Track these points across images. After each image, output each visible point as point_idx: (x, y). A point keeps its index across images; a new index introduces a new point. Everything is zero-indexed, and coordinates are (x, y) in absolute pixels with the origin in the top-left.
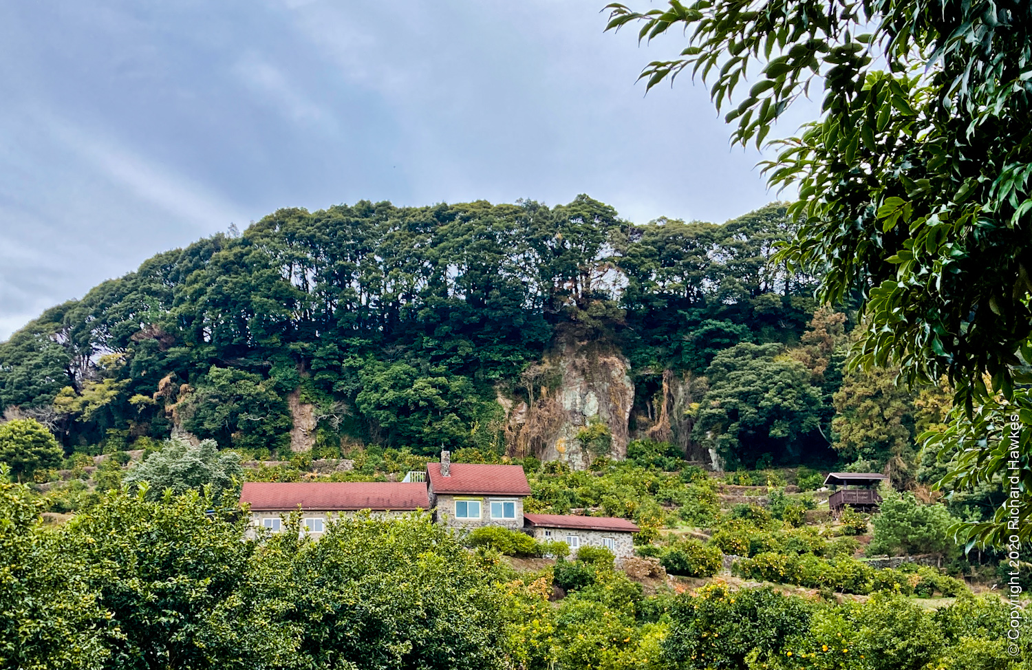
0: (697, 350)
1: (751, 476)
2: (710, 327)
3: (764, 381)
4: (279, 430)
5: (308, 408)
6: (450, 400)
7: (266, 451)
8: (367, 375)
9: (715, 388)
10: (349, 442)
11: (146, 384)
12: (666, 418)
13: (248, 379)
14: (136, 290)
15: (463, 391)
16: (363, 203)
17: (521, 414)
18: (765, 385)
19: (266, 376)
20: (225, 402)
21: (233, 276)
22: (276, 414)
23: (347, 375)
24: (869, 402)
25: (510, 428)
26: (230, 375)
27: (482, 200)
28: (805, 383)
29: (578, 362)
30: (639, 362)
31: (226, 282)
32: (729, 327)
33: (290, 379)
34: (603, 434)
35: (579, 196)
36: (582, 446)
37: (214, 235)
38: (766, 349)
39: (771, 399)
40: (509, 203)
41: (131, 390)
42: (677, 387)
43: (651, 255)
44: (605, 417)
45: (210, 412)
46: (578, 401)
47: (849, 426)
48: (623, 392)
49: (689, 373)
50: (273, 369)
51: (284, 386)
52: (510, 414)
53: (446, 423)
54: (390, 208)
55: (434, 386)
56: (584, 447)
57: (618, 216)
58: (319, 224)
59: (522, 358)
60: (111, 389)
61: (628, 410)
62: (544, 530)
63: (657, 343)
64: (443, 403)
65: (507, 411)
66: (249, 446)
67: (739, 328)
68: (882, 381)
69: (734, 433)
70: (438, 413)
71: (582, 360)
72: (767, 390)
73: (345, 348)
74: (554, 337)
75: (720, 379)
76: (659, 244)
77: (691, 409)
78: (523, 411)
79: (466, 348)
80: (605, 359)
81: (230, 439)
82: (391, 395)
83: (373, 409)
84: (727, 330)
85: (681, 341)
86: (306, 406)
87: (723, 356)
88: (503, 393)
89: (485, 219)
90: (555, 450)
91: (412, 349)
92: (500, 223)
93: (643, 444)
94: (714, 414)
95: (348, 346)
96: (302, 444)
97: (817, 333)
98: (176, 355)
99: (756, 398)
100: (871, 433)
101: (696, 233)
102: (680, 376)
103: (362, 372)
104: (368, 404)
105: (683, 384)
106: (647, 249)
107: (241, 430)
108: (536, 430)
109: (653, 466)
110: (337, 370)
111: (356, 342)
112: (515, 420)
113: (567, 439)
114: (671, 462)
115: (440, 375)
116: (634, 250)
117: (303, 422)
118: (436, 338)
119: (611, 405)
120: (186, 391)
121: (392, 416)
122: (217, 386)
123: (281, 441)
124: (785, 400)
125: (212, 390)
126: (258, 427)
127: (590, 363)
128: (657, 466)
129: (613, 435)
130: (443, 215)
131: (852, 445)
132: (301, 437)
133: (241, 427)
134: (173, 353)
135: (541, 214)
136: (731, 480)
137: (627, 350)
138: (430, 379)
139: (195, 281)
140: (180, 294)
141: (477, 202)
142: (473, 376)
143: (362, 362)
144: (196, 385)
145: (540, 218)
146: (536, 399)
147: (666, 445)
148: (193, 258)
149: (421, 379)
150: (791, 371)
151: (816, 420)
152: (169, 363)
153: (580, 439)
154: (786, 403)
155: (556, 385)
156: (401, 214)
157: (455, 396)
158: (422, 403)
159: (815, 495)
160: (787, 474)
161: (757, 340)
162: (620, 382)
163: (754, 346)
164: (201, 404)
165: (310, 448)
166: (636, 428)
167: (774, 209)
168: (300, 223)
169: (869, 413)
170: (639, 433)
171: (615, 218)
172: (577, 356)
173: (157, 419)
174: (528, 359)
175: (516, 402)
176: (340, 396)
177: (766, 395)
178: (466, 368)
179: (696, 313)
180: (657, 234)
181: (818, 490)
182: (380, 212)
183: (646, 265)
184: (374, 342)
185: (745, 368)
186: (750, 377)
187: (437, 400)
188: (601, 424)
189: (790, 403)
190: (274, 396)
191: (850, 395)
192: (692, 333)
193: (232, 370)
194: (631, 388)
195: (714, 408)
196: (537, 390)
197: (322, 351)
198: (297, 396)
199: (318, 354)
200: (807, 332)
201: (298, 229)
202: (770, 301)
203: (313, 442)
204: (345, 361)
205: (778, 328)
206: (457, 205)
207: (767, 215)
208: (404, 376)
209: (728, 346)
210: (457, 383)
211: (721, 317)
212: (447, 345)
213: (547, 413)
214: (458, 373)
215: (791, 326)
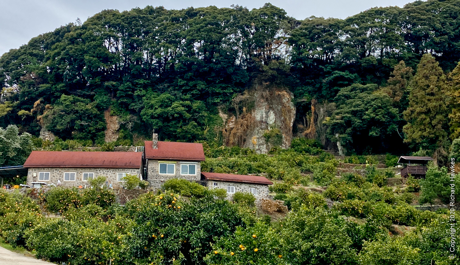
0: (330, 88)
1: (359, 159)
2: (337, 75)
3: (366, 104)
4: (98, 130)
5: (115, 118)
6: (193, 113)
7: (90, 141)
8: (147, 100)
9: (339, 109)
10: (137, 137)
11: (27, 104)
12: (313, 126)
13: (82, 102)
14: (26, 54)
15: (199, 109)
16: (148, 7)
17: (232, 122)
18: (366, 107)
19: (92, 100)
20: (69, 114)
21: (75, 45)
22: (96, 121)
23: (136, 100)
24: (423, 116)
25: (226, 130)
26: (72, 99)
27: (213, 5)
28: (389, 106)
29: (264, 94)
30: (298, 95)
31: (71, 48)
32: (347, 75)
33: (105, 102)
34: (278, 134)
35: (266, 4)
36: (266, 140)
37: (68, 24)
38: (368, 87)
39: (369, 114)
40: (227, 7)
41: (19, 107)
42: (320, 109)
43: (305, 35)
44: (279, 124)
45: (60, 120)
46: (264, 116)
47: (412, 129)
48: (289, 111)
49: (326, 101)
50: (96, 96)
51: (102, 106)
52: (226, 122)
53: (189, 127)
54: (163, 10)
55: (183, 106)
56: (267, 141)
57: (287, 15)
58: (123, 18)
59: (232, 91)
60: (9, 107)
61: (292, 121)
62: (213, 182)
63: (308, 84)
64: (188, 115)
65: (224, 121)
66: (81, 138)
67: (353, 76)
68: (431, 104)
69: (349, 134)
70: (186, 121)
71: (267, 93)
72: (367, 109)
73: (136, 85)
74: (250, 80)
75: (342, 104)
76: (309, 29)
77: (326, 121)
78: (233, 120)
79: (201, 85)
80: (279, 93)
81: (71, 134)
82: (159, 111)
83: (150, 118)
84: (346, 77)
85: (321, 83)
86: (114, 117)
87: (344, 91)
88: (222, 111)
89: (213, 15)
90: (251, 143)
91: (172, 86)
92: (221, 17)
93: (300, 140)
94: (338, 123)
95: (137, 84)
96: (111, 138)
97: (396, 78)
98: (43, 88)
99: (361, 114)
100: (425, 134)
101: (329, 24)
102: (321, 103)
103: (144, 98)
104: (147, 116)
105: (323, 107)
106: (302, 32)
107: (77, 130)
108: (239, 131)
109: (304, 152)
110: (131, 97)
111: (142, 81)
112: (229, 126)
113: (258, 136)
114: (314, 150)
115: (187, 100)
116: (295, 33)
117: (112, 126)
118: (185, 80)
119: (282, 118)
120: (48, 108)
121: (160, 122)
122: (64, 105)
123: (99, 136)
124: (377, 115)
125: (61, 107)
126: (87, 128)
127: (271, 95)
128: (307, 152)
129: (283, 135)
130: (191, 13)
131: (414, 140)
132: (110, 134)
133: (77, 128)
134: (42, 87)
135: (243, 13)
136: (347, 160)
137: (292, 88)
138: (181, 102)
139: (56, 48)
140: (47, 56)
141: (210, 6)
142: (206, 101)
143: (145, 93)
144: (54, 105)
145: (243, 15)
146: (240, 114)
147: (312, 141)
148: (56, 36)
149: (176, 102)
150: (381, 99)
151: (396, 127)
152: (40, 93)
153: (265, 137)
154: (378, 117)
155: (251, 107)
156: (169, 13)
157: (195, 111)
158: (176, 115)
159: (394, 169)
160: (380, 157)
161: (364, 82)
162: (288, 105)
163: (361, 86)
164: (56, 115)
165: (115, 140)
166: (297, 131)
167: (373, 11)
168: (114, 18)
169: (424, 122)
170: (299, 134)
171: (285, 15)
172: (264, 91)
173: (32, 124)
174: (236, 92)
175: (230, 116)
176: (133, 112)
177: (367, 112)
178: (203, 96)
179: (328, 68)
180: (308, 24)
181: (396, 166)
182: (158, 12)
183: (301, 41)
184: (152, 82)
185: (356, 97)
186: (358, 103)
187: (184, 113)
188: (276, 128)
189: (380, 117)
190: (95, 111)
191: (412, 112)
192: (327, 78)
193: (73, 96)
194: (294, 109)
195: (338, 119)
196: (240, 109)
197: (123, 86)
198: (109, 112)
199: (121, 88)
200: (390, 77)
201: (112, 20)
202: (371, 61)
203: (118, 137)
204: (135, 92)
205: (376, 76)
206: (199, 8)
207: (369, 14)
208: (167, 100)
209: (347, 85)
210: (196, 105)
211: (343, 69)
212: (191, 83)
213: (246, 122)
214: (197, 99)
215: (383, 75)
